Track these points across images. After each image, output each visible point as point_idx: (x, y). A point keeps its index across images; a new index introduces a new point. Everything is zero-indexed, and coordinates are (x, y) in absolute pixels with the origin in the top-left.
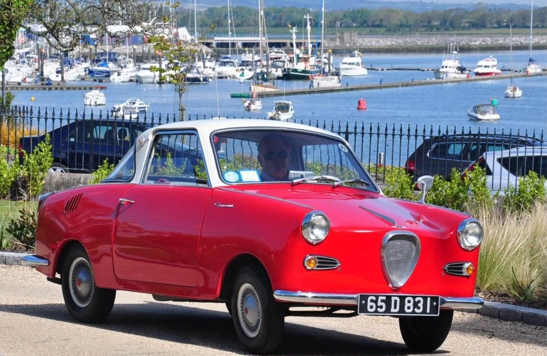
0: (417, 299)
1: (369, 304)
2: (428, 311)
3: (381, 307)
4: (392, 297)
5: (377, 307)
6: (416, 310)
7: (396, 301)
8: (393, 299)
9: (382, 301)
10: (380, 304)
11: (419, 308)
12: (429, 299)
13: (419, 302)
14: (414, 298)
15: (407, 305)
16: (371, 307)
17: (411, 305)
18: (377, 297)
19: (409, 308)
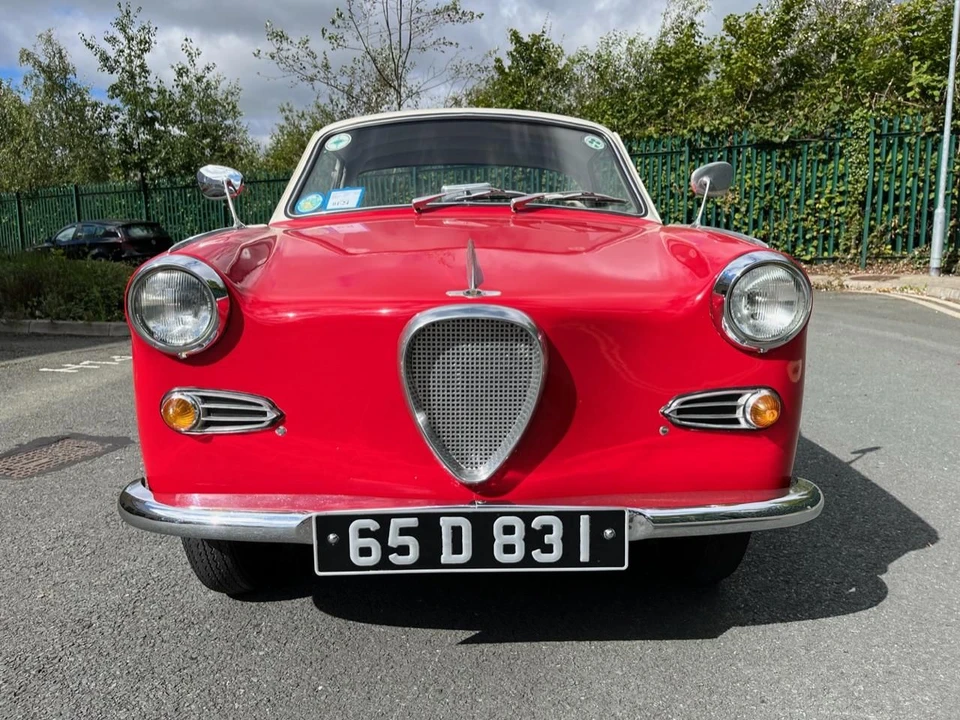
0: (536, 523)
1: (355, 543)
2: (584, 556)
3: (403, 550)
4: (442, 519)
5: (386, 550)
6: (537, 555)
7: (457, 532)
8: (446, 523)
9: (404, 532)
10: (394, 540)
11: (548, 549)
12: (584, 521)
13: (548, 529)
14: (528, 518)
15: (500, 540)
16: (365, 552)
17: (517, 539)
18: (384, 520)
19: (509, 549)
